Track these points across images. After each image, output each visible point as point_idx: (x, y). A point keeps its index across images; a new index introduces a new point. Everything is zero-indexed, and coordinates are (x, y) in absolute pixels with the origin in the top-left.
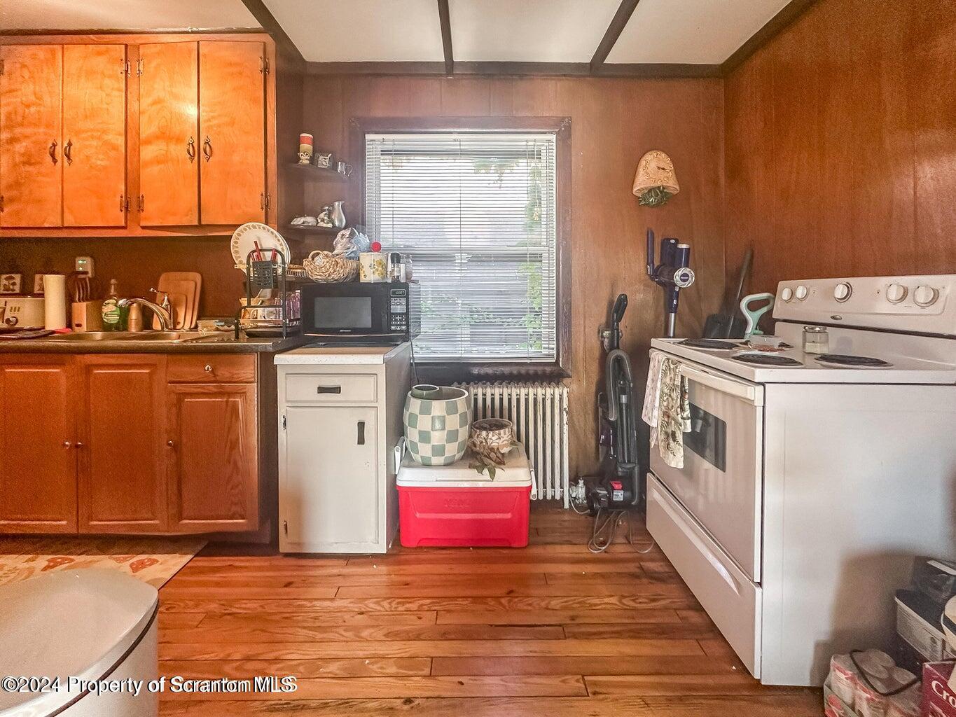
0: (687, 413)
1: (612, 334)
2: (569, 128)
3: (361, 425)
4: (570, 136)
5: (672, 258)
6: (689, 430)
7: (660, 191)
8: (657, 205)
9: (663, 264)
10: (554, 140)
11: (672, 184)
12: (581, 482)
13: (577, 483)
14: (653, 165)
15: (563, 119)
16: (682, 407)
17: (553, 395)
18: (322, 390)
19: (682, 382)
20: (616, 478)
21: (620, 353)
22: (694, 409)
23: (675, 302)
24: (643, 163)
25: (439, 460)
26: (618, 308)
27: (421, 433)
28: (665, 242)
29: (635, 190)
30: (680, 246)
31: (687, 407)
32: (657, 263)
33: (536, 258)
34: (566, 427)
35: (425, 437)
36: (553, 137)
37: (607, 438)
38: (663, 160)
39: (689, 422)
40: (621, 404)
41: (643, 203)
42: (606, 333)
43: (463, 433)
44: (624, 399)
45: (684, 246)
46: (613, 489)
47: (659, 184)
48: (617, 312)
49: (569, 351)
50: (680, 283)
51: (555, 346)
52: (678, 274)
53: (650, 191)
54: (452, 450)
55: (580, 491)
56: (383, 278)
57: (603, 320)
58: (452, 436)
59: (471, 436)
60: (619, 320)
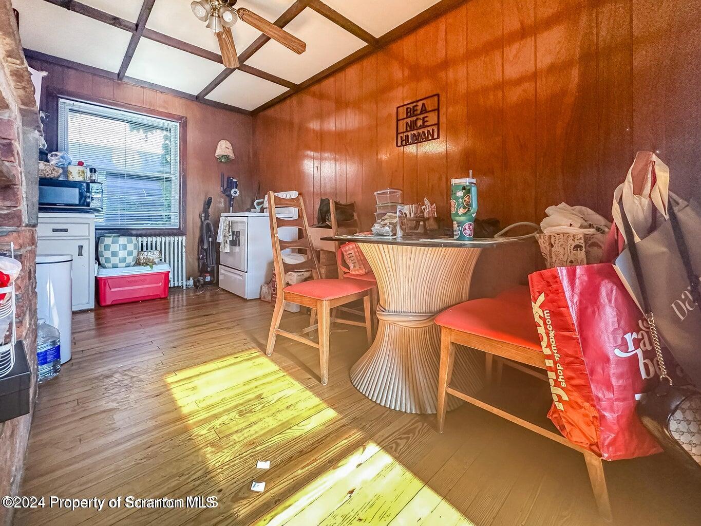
0: (231, 233)
1: (206, 215)
2: (186, 122)
3: (81, 247)
4: (186, 126)
5: (231, 185)
6: (231, 239)
7: (227, 157)
8: (225, 163)
9: (228, 187)
10: (178, 126)
11: (232, 155)
12: (191, 278)
13: (189, 279)
14: (224, 146)
15: (183, 117)
16: (229, 232)
17: (178, 241)
18: (54, 230)
19: (229, 223)
20: (207, 272)
21: (209, 222)
22: (233, 232)
23: (232, 202)
24: (219, 144)
25: (124, 264)
26: (208, 203)
27: (112, 252)
28: (229, 178)
29: (216, 155)
30: (233, 180)
31: (231, 231)
32: (225, 187)
33: (169, 180)
34: (184, 254)
35: (114, 254)
36: (178, 124)
37: (203, 256)
38: (229, 145)
39: (231, 236)
40: (209, 242)
41: (219, 161)
42: (203, 215)
43: (135, 253)
44: (210, 239)
45: (235, 180)
46: (206, 276)
47: (226, 154)
48: (207, 204)
49: (185, 223)
50: (233, 195)
51: (178, 221)
52: (233, 191)
53: (223, 156)
54: (130, 260)
55: (191, 282)
56: (84, 180)
57: (202, 209)
58: (130, 253)
59: (138, 255)
60: (209, 208)
